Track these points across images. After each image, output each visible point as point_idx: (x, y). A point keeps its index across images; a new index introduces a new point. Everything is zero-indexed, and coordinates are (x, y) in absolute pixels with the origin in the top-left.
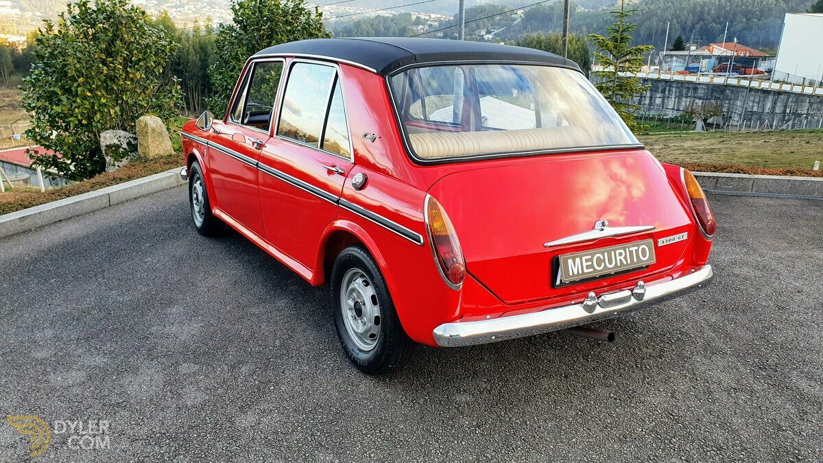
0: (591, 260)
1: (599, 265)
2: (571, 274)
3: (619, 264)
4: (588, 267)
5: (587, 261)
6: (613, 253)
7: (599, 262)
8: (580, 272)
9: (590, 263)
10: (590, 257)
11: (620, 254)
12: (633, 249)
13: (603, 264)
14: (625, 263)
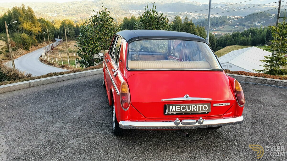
0: (180, 107)
1: (183, 109)
2: (171, 111)
3: (192, 110)
4: (178, 110)
5: (178, 107)
6: (190, 106)
7: (183, 108)
8: (175, 111)
9: (179, 108)
10: (180, 106)
11: (194, 107)
12: (201, 106)
13: (185, 109)
14: (196, 110)
